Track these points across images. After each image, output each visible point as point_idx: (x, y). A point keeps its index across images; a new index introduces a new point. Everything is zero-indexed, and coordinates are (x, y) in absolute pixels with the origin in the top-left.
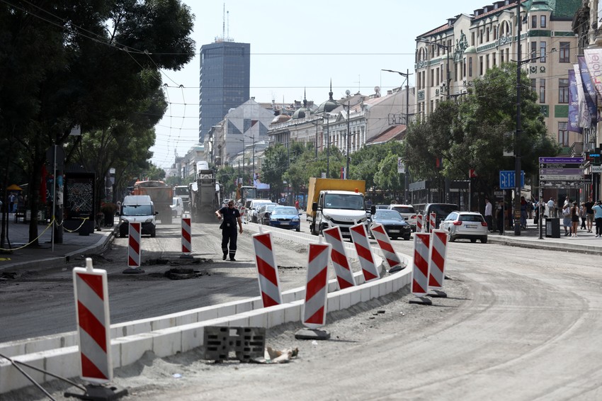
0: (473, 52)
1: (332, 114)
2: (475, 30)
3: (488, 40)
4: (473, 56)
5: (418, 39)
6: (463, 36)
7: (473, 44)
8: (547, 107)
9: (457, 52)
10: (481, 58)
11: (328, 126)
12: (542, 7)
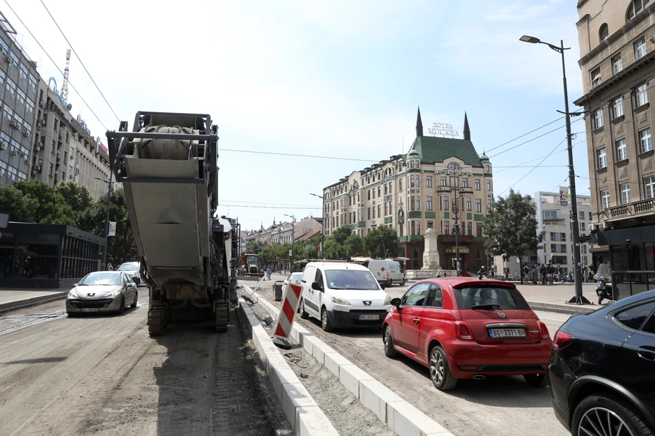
0: (364, 188)
1: (275, 230)
2: (365, 178)
3: (374, 181)
4: (364, 190)
5: (325, 189)
6: (355, 182)
7: (363, 185)
8: (421, 212)
9: (351, 190)
10: (369, 191)
11: (273, 235)
12: (416, 156)
